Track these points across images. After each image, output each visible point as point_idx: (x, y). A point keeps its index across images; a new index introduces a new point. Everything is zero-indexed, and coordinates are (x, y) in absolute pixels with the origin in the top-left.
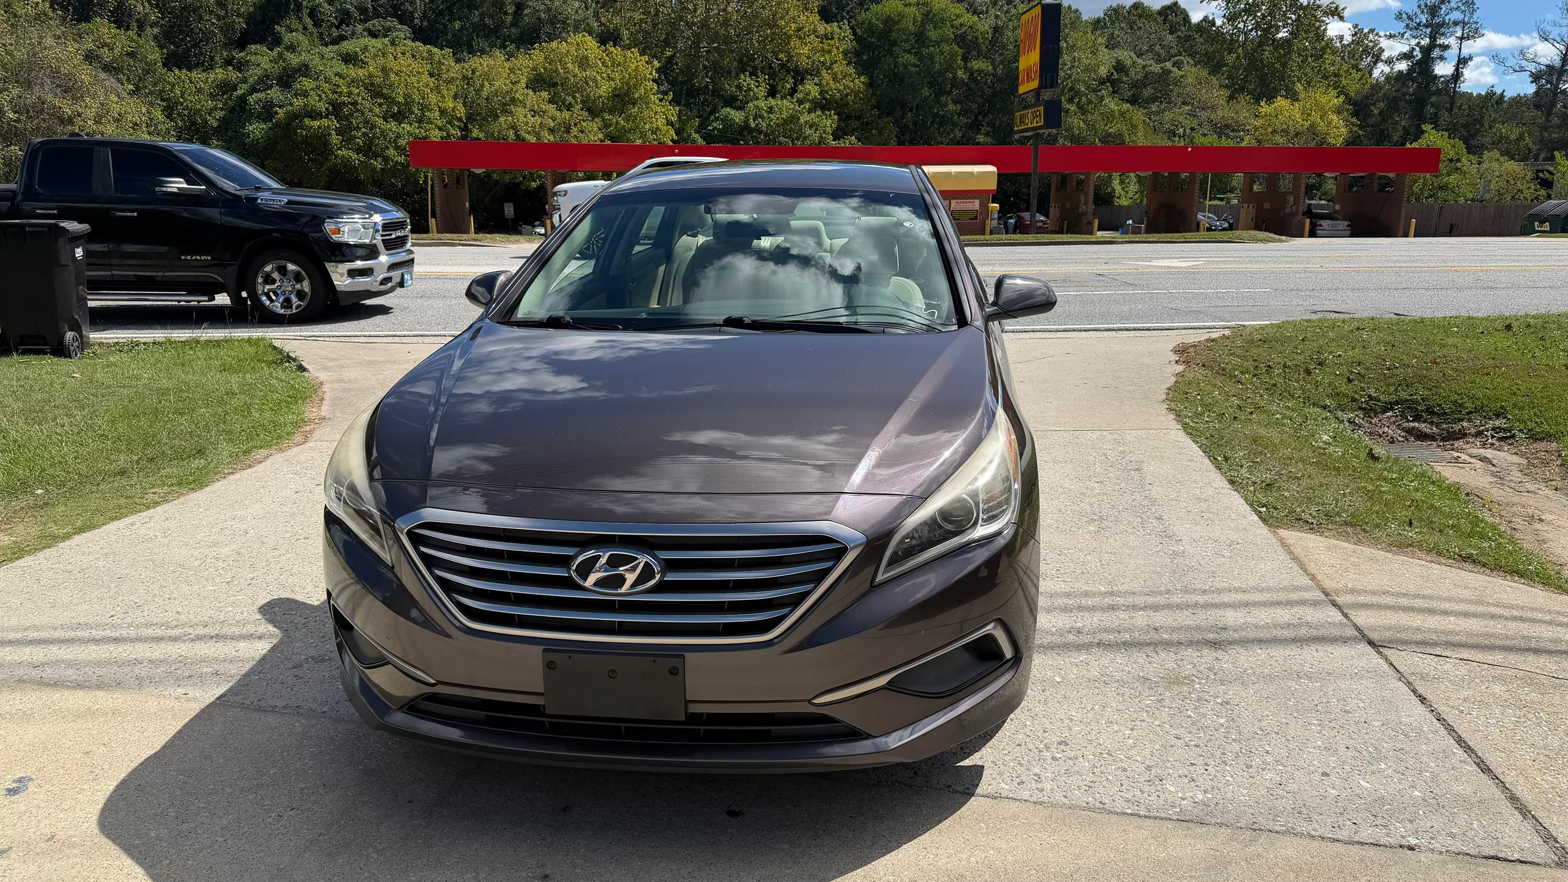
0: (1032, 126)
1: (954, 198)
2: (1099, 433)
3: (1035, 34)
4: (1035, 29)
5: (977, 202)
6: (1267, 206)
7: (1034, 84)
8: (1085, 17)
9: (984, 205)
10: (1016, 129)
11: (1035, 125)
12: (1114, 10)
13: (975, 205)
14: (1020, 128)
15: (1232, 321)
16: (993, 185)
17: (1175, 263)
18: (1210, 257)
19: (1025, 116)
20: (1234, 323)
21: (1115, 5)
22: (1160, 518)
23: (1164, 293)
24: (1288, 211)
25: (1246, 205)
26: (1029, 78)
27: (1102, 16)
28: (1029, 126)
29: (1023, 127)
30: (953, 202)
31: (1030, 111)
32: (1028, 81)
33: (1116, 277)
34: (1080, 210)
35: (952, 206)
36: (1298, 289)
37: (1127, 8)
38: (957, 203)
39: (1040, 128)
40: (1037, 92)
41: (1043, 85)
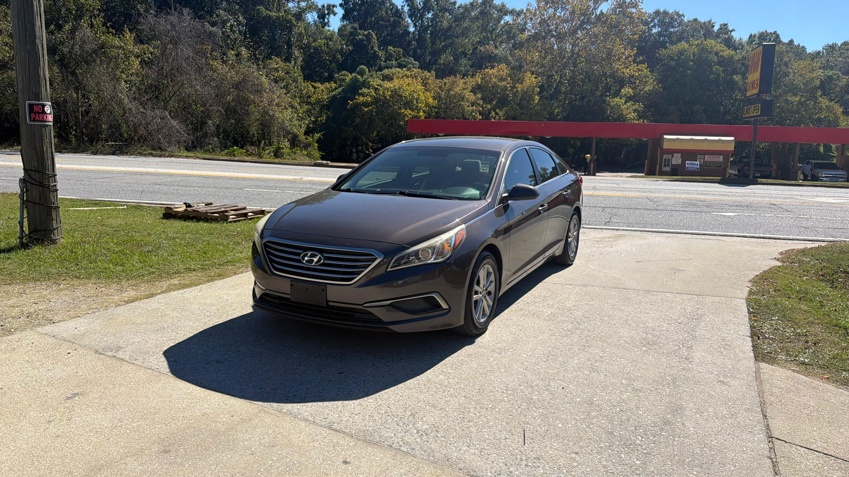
3: (758, 63)
4: (758, 59)
5: (722, 157)
7: (756, 91)
8: (809, 51)
9: (726, 159)
10: (744, 116)
11: (755, 114)
12: (830, 46)
13: (720, 159)
14: (746, 116)
16: (732, 148)
17: (830, 200)
19: (750, 109)
21: (831, 43)
26: (753, 87)
27: (821, 50)
28: (752, 115)
29: (748, 115)
30: (706, 157)
31: (753, 106)
32: (752, 89)
33: (782, 206)
34: (789, 165)
35: (706, 159)
37: (839, 45)
38: (709, 157)
39: (758, 116)
40: (757, 95)
41: (761, 92)
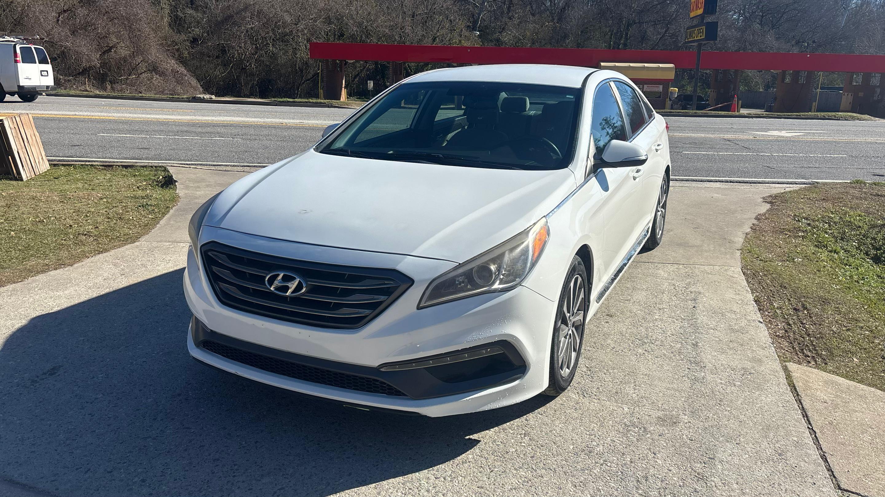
0: (698, 38)
1: (646, 84)
2: (676, 266)
5: (661, 87)
6: (861, 94)
7: (700, 12)
9: (666, 89)
10: (686, 40)
11: (699, 38)
13: (660, 88)
14: (689, 40)
15: (810, 178)
16: (671, 76)
17: (784, 134)
18: (811, 130)
19: (693, 32)
20: (810, 180)
22: (696, 345)
23: (768, 156)
24: (875, 98)
25: (846, 94)
26: (697, 8)
28: (695, 38)
29: (691, 39)
30: (645, 86)
31: (697, 29)
32: (697, 10)
33: (737, 142)
34: (730, 94)
35: (645, 89)
36: (867, 156)
38: (648, 87)
39: (702, 40)
40: (702, 16)
41: (706, 12)
